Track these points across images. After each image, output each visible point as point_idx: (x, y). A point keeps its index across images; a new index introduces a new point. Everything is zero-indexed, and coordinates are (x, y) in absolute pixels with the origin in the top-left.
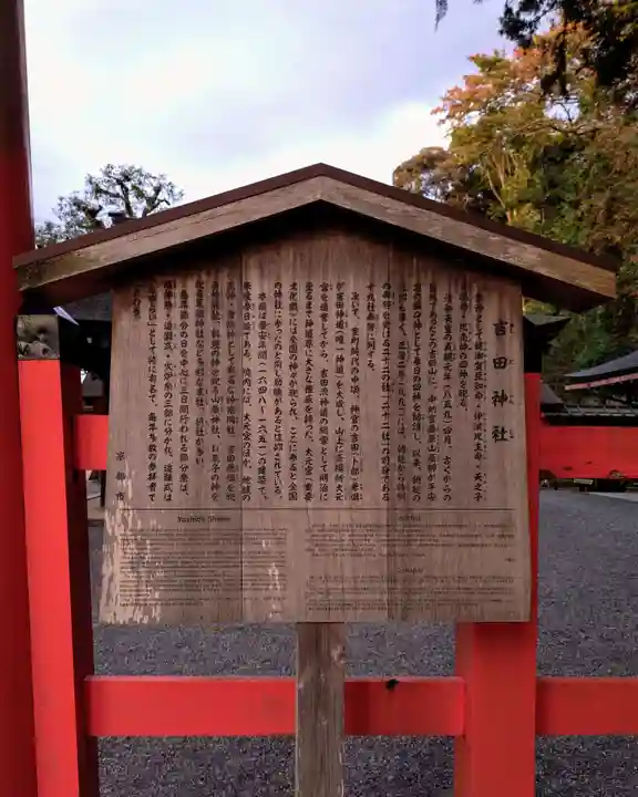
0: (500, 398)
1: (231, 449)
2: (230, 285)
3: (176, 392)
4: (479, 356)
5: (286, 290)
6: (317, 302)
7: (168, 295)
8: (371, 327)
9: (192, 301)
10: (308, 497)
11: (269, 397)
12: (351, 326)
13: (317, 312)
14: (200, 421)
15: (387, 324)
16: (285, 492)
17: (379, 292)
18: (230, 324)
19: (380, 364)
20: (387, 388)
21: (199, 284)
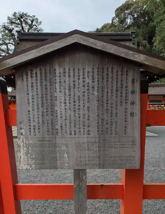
0: (133, 103)
1: (52, 120)
2: (50, 70)
3: (35, 104)
4: (126, 90)
5: (67, 70)
6: (77, 74)
7: (31, 73)
8: (93, 82)
9: (39, 75)
10: (75, 134)
11: (63, 105)
12: (87, 82)
13: (76, 78)
14: (43, 112)
15: (98, 81)
16: (68, 132)
17: (96, 71)
18: (50, 82)
19: (96, 93)
20: (98, 101)
21: (40, 70)
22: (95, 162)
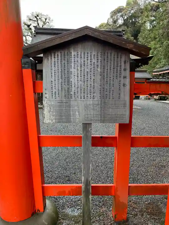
0: (125, 77)
1: (68, 88)
2: (67, 53)
3: (56, 76)
4: (120, 68)
5: (79, 54)
6: (86, 56)
7: (54, 55)
8: (97, 62)
9: (59, 56)
10: (84, 98)
11: (76, 77)
12: (93, 62)
13: (86, 59)
14: (62, 82)
15: (101, 61)
16: (79, 97)
17: (99, 54)
18: (68, 61)
19: (99, 70)
20: (101, 75)
21: (61, 53)
22: (98, 118)
